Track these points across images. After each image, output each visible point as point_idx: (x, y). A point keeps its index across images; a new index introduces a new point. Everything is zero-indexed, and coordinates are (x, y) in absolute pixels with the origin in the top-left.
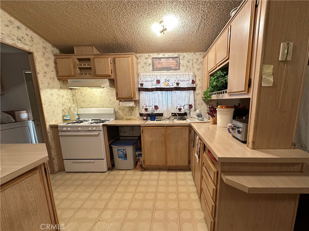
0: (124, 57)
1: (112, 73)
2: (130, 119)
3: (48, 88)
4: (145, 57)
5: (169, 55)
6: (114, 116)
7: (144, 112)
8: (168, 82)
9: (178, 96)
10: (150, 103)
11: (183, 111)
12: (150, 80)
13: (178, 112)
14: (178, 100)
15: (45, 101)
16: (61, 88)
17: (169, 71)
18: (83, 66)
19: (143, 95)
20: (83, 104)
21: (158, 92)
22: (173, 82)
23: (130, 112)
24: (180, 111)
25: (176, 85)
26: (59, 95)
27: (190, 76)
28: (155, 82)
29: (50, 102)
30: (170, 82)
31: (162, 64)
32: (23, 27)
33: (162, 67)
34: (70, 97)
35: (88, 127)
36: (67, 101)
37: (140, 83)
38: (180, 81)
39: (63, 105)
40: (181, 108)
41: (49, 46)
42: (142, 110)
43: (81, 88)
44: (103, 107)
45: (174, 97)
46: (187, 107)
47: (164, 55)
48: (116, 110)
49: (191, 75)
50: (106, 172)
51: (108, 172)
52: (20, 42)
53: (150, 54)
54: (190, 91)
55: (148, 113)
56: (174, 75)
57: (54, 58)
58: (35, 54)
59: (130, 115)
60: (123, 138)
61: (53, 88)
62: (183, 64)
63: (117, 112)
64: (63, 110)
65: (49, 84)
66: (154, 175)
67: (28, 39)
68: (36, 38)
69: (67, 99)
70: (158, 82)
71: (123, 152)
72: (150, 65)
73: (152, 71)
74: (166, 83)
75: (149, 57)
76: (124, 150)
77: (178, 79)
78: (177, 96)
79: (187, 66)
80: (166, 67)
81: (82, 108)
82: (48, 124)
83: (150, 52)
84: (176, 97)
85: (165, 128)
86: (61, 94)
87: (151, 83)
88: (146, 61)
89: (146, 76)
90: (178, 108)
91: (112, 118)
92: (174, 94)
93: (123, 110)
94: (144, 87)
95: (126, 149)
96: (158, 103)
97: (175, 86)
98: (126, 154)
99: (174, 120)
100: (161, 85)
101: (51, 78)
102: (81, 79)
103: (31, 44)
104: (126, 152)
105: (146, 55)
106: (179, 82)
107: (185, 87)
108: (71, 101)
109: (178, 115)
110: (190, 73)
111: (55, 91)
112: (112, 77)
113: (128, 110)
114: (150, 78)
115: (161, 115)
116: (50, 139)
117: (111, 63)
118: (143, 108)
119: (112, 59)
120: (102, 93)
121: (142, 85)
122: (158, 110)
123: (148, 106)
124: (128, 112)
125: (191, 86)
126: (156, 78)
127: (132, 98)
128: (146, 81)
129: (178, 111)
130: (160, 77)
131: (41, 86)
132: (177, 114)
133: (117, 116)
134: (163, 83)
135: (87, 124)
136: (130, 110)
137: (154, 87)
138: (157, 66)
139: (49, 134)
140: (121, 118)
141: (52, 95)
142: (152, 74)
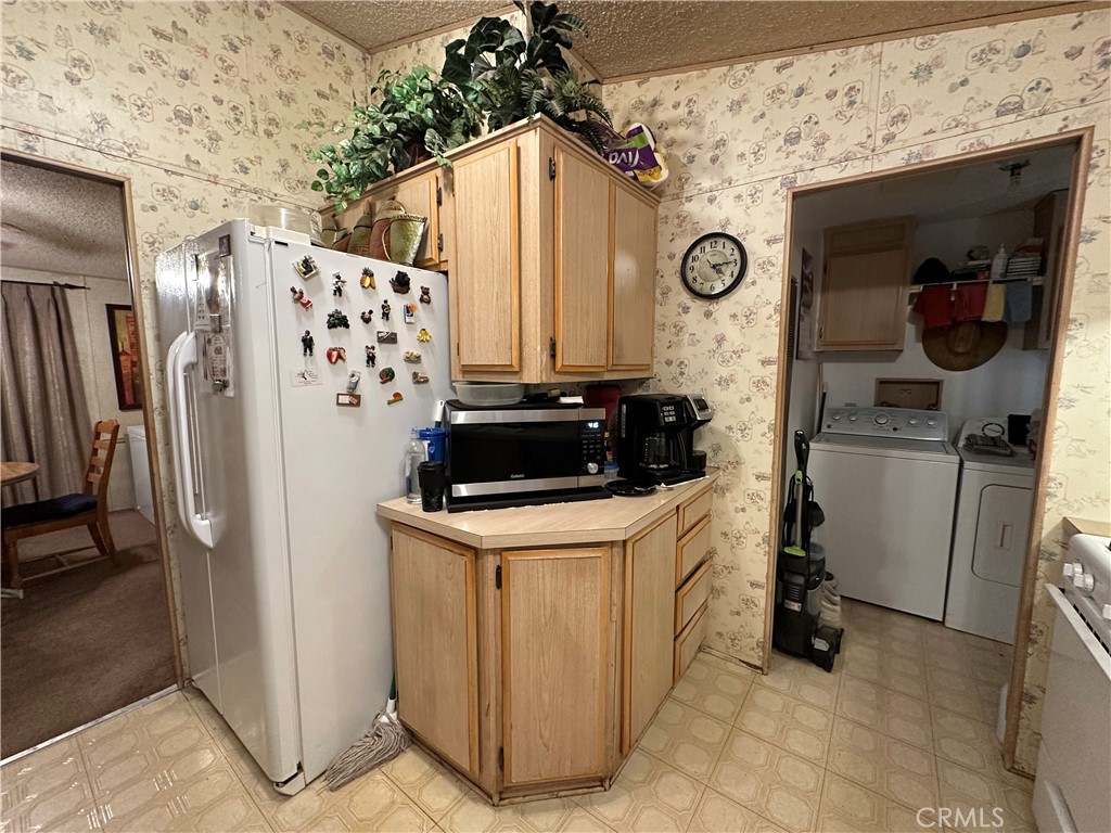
52: (1010, 117)
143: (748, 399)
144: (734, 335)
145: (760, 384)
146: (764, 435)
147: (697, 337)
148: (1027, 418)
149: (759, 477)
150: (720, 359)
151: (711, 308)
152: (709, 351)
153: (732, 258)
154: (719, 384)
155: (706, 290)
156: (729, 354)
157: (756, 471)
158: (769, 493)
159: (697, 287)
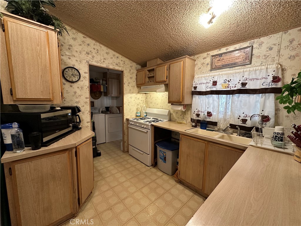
0: (177, 62)
1: (167, 79)
2: (181, 123)
3: (129, 93)
4: (203, 57)
5: (235, 47)
6: (168, 117)
7: (195, 117)
8: (229, 83)
9: (243, 101)
10: (202, 109)
11: (249, 124)
12: (205, 81)
13: (240, 123)
14: (243, 107)
15: (126, 102)
16: (138, 93)
17: (234, 68)
18: (150, 76)
19: (196, 99)
20: (151, 105)
21: (214, 95)
22: (237, 83)
23: (182, 115)
24: (245, 123)
25: (241, 86)
26: (136, 98)
27: (269, 70)
28: (211, 84)
29: (129, 103)
30: (232, 83)
31: (223, 61)
32: (120, 56)
33: (224, 64)
34: (144, 99)
35: (142, 124)
36: (141, 102)
37: (194, 86)
38: (248, 79)
39: (138, 105)
40: (246, 118)
41: (134, 65)
42: (193, 116)
43: (151, 92)
44: (162, 109)
45: (236, 102)
46: (257, 119)
47: (226, 50)
48: (172, 112)
49: (271, 69)
50: (149, 166)
51: (151, 167)
52: (117, 66)
53: (208, 53)
54: (267, 94)
55: (199, 119)
56: (239, 73)
57: (136, 72)
58: (125, 72)
59: (182, 119)
60: (174, 140)
61: (133, 93)
62: (259, 54)
63: (172, 114)
64: (137, 109)
65: (130, 90)
66: (186, 194)
67: (122, 63)
68: (127, 61)
69: (142, 101)
70: (215, 83)
71: (163, 155)
72: (208, 64)
73: (210, 71)
74: (226, 85)
75: (208, 55)
76: (164, 153)
77: (245, 77)
78: (241, 101)
79: (266, 57)
80: (229, 63)
81: (150, 108)
82: (125, 118)
83: (209, 50)
84: (239, 102)
85: (206, 142)
86: (138, 97)
87: (206, 85)
88: (203, 61)
89: (201, 78)
90: (241, 118)
91: (166, 119)
92: (237, 99)
93: (177, 113)
94: (198, 90)
95: (166, 152)
96: (212, 109)
97: (239, 87)
98: (165, 157)
99: (233, 134)
100: (219, 88)
101: (132, 86)
102: (148, 85)
103: (123, 66)
104: (166, 155)
105: (205, 55)
106: (246, 82)
107: (258, 88)
108: (144, 102)
109: (239, 129)
110: (271, 66)
111: (134, 95)
112: (167, 83)
113: (181, 113)
114: (205, 79)
115: (215, 124)
116: (125, 128)
117: (167, 70)
118: (194, 113)
119: (168, 66)
120: (163, 97)
121: (195, 88)
122: (211, 117)
123: (200, 111)
124: (181, 115)
125: (270, 87)
126: (213, 79)
127: (181, 102)
128: (200, 84)
129: (242, 122)
130: (218, 77)
131: (125, 92)
132: (237, 127)
133: (171, 117)
134: (220, 84)
135: (143, 122)
136: (182, 114)
137: (209, 90)
138: (216, 64)
139: (125, 124)
140: (174, 120)
141: (131, 98)
142: (208, 75)
143: (84, 106)
144: (79, 92)
145: (86, 103)
146: (88, 113)
147: (69, 91)
148: (109, 107)
149: (88, 122)
150: (76, 97)
151: (72, 85)
152: (72, 95)
153: (77, 74)
154: (76, 103)
155: (70, 80)
156: (78, 96)
157: (87, 121)
158: (90, 125)
159: (68, 79)
